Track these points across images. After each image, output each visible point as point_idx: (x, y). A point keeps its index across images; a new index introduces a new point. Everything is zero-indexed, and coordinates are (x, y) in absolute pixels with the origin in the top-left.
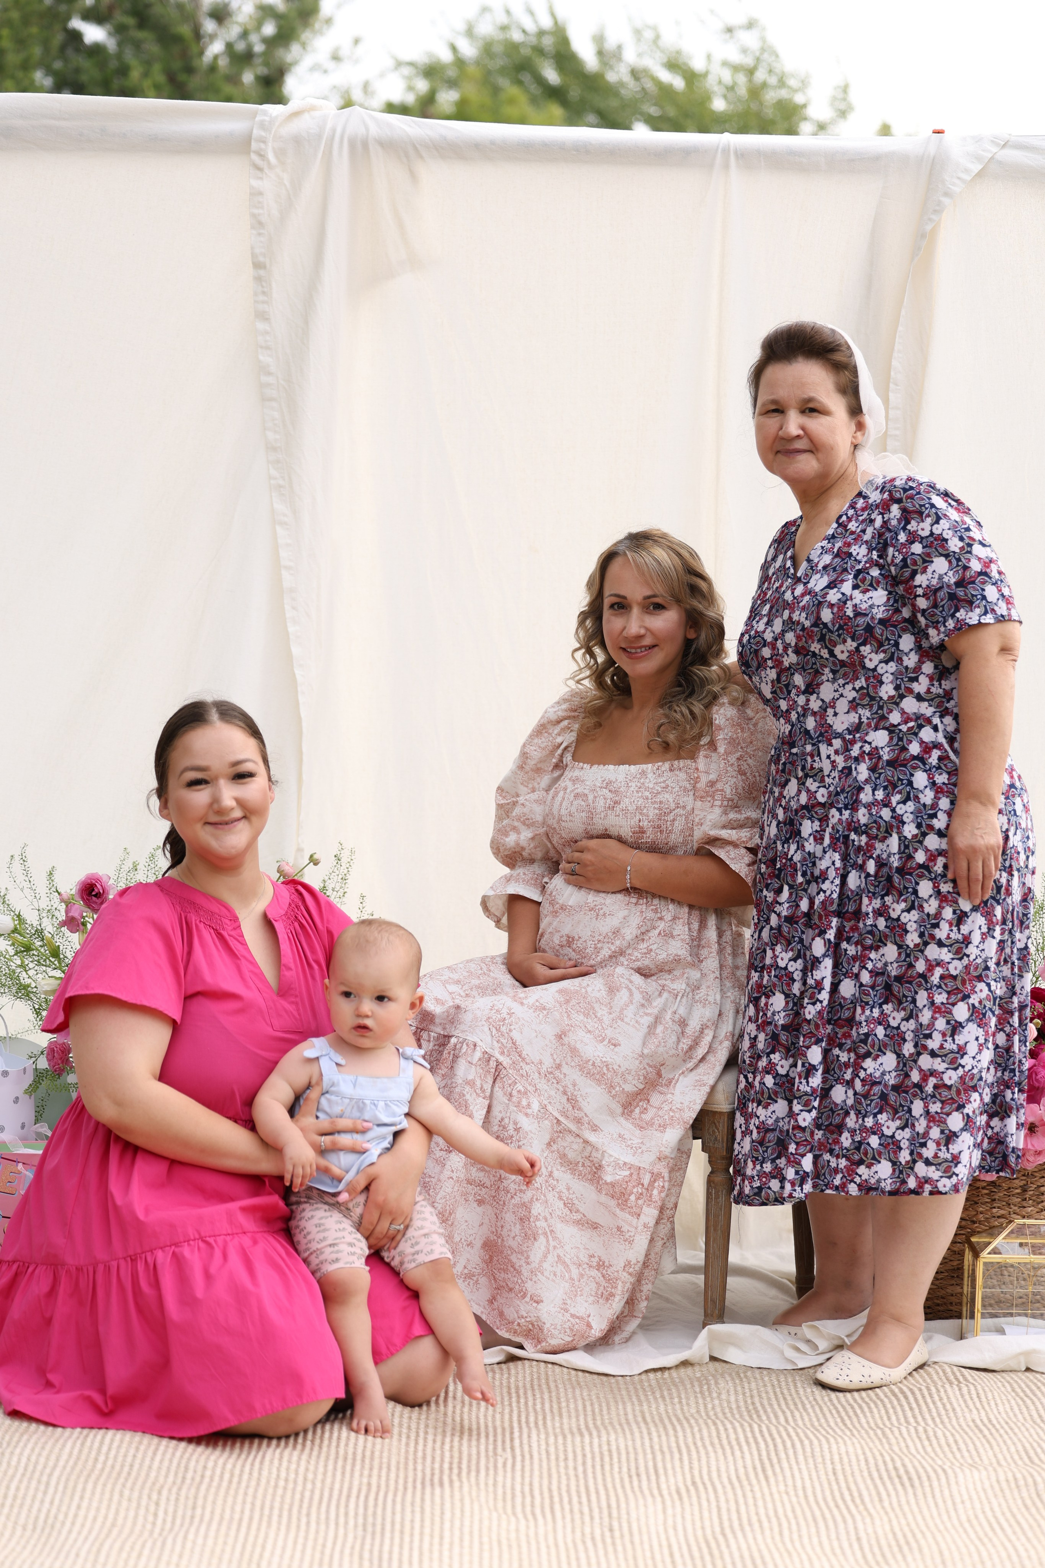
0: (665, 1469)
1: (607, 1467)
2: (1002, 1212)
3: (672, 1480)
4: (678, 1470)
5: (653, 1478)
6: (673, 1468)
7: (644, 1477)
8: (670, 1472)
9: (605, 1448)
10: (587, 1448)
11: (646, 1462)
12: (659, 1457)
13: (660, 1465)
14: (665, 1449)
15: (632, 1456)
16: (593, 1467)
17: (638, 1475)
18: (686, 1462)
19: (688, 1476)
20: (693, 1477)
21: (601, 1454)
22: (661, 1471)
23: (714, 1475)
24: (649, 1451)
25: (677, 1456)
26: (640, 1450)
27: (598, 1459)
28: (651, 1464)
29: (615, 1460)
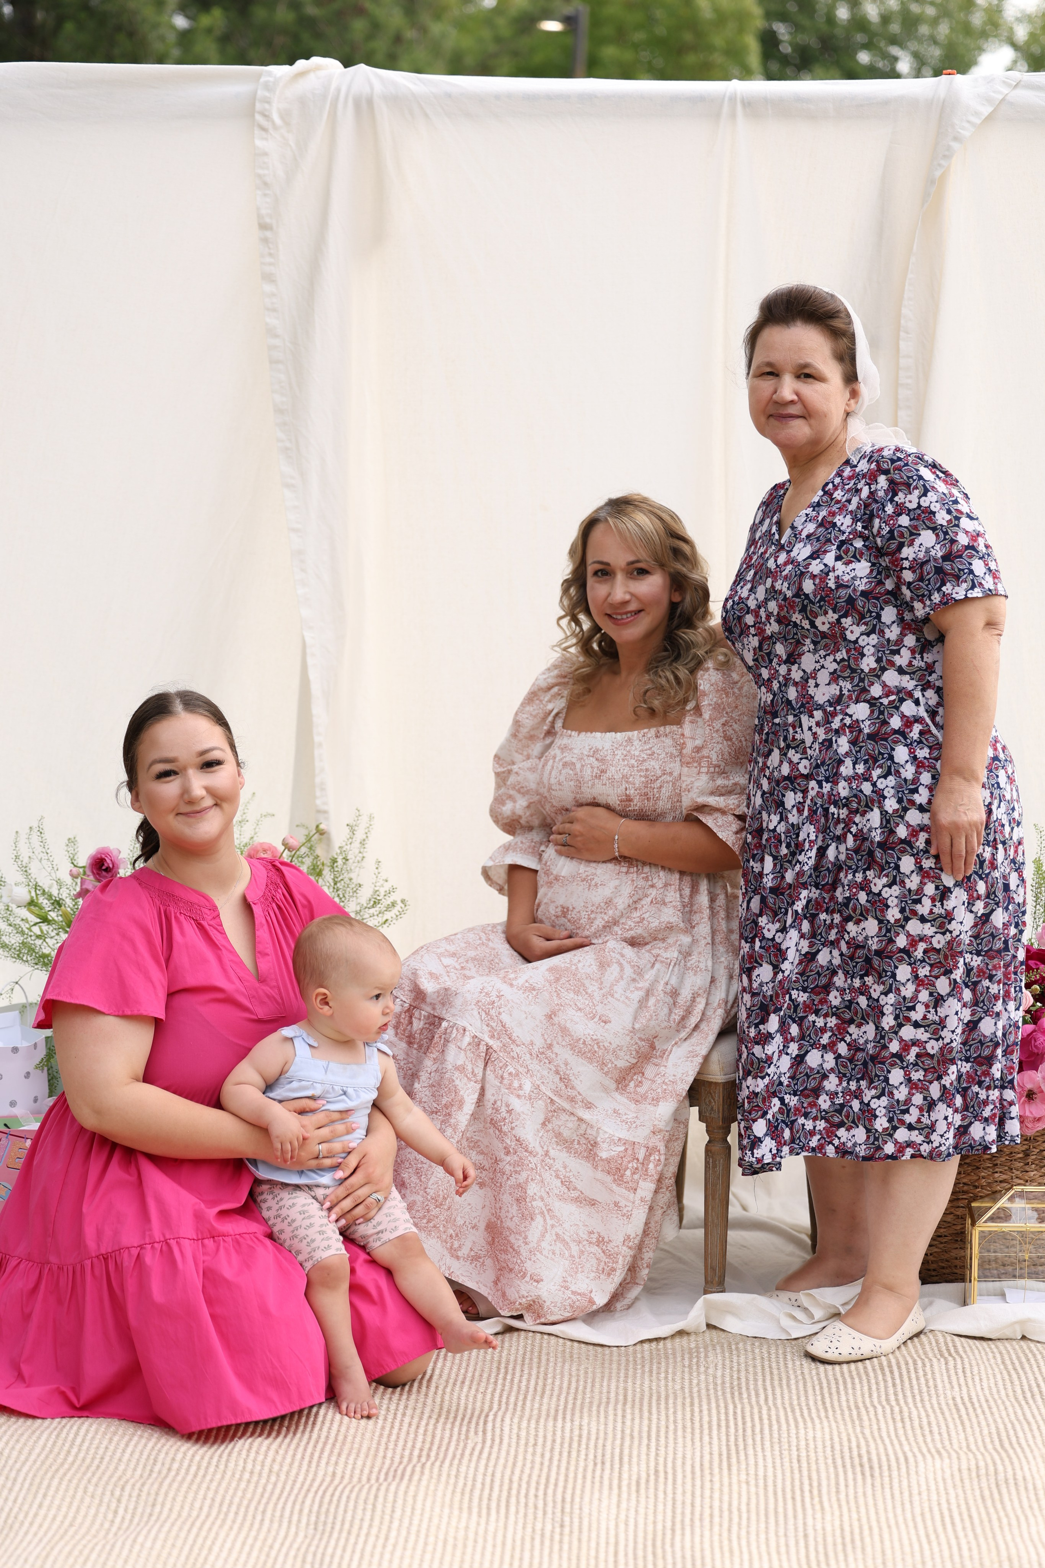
0: (630, 1456)
1: (574, 1454)
2: (1004, 1177)
3: (635, 1469)
4: (644, 1457)
5: (617, 1466)
6: (639, 1456)
7: (608, 1465)
8: (635, 1460)
9: (576, 1432)
10: (559, 1433)
11: (613, 1449)
12: (627, 1443)
13: (626, 1452)
14: (636, 1434)
15: (601, 1442)
16: (561, 1454)
17: (603, 1463)
18: (653, 1449)
19: (652, 1464)
20: (657, 1464)
21: (571, 1439)
22: (626, 1459)
23: (679, 1462)
24: (619, 1436)
25: (645, 1441)
26: (610, 1436)
27: (566, 1445)
28: (617, 1451)
29: (583, 1446)
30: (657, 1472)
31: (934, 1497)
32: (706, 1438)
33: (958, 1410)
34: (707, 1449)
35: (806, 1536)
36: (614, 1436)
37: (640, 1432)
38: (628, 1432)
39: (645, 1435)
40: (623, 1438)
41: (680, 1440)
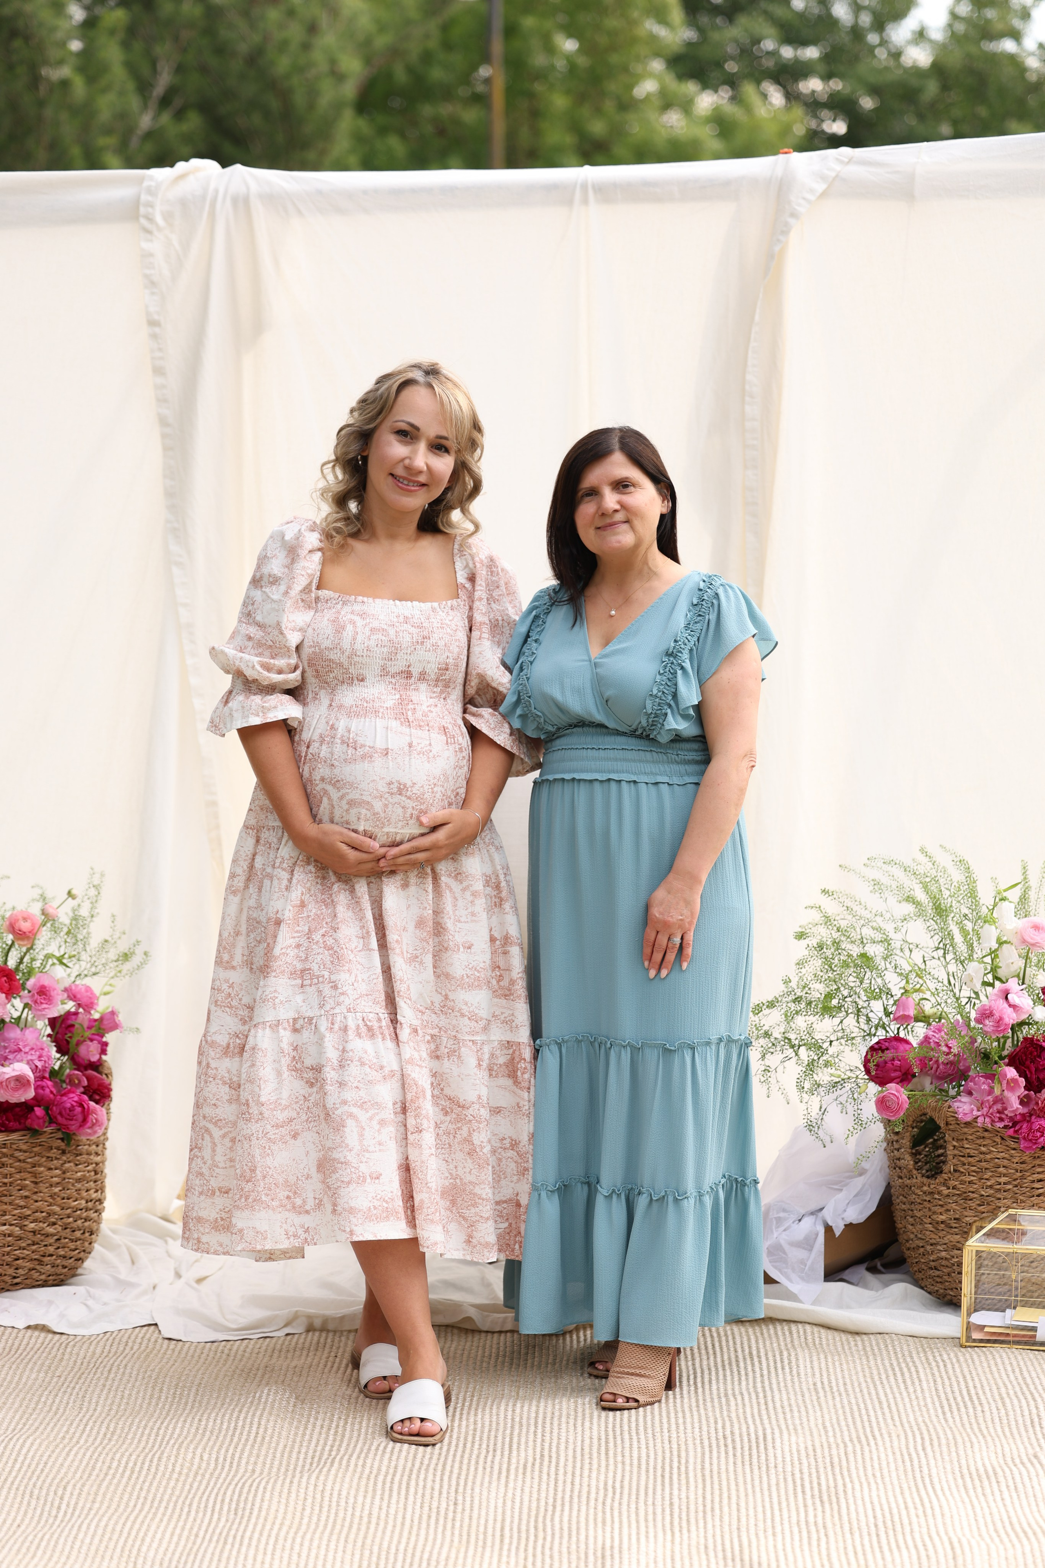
30: (542, 1456)
31: (789, 1468)
32: (587, 1424)
33: (817, 1393)
34: (587, 1433)
35: (671, 1504)
36: (505, 1424)
37: (528, 1419)
38: (517, 1419)
39: (532, 1422)
40: (512, 1427)
41: (564, 1426)
